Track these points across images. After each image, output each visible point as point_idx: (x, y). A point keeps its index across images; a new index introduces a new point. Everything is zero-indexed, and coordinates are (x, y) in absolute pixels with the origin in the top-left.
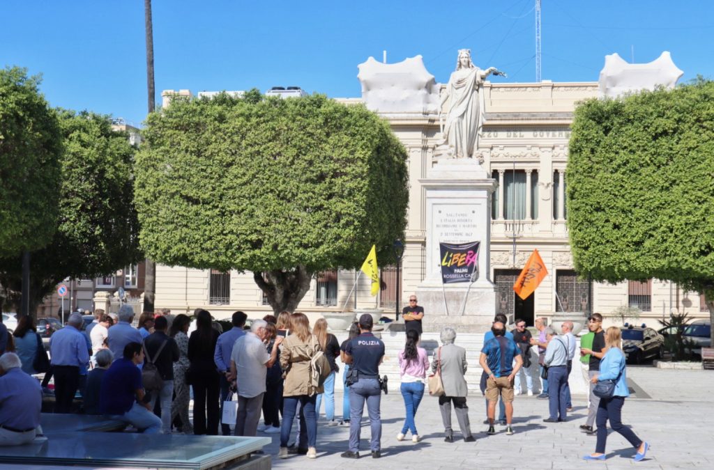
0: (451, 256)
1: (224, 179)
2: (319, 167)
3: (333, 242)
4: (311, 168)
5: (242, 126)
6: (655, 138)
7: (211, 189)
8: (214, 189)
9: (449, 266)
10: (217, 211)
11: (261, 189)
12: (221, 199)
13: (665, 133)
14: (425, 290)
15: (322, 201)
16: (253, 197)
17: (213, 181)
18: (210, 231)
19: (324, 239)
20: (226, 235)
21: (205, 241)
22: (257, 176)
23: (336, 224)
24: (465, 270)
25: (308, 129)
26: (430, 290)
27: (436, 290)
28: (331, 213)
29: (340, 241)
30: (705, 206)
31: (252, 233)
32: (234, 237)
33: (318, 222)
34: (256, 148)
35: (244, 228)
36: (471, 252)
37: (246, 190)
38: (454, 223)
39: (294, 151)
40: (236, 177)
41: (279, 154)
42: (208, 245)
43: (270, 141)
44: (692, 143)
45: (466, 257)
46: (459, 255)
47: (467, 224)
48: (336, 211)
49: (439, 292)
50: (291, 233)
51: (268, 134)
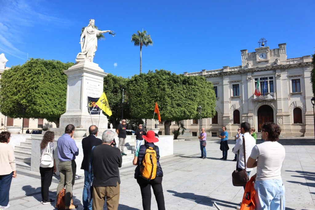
0: (91, 103)
9: (90, 107)
14: (85, 117)
24: (96, 109)
38: (92, 89)
46: (94, 102)
47: (96, 90)
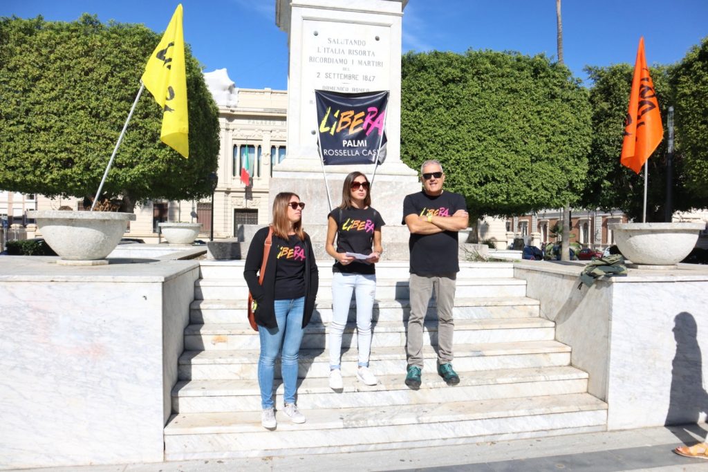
0: (336, 115)
1: (31, 94)
2: (135, 85)
3: (149, 162)
4: (126, 87)
5: (49, 38)
6: (445, 84)
7: (14, 102)
8: (18, 104)
9: (332, 133)
10: (22, 127)
11: (71, 106)
12: (27, 114)
13: (453, 81)
14: (289, 176)
15: (137, 120)
16: (63, 114)
17: (17, 95)
18: (15, 148)
19: (139, 159)
20: (33, 152)
21: (9, 158)
22: (67, 91)
23: (152, 144)
24: (363, 143)
25: (124, 47)
26: (298, 176)
27: (311, 176)
28: (146, 133)
29: (155, 161)
30: (485, 143)
31: (61, 152)
32: (42, 155)
33: (133, 141)
34: (67, 62)
35: (52, 145)
36: (375, 109)
37: (54, 106)
38: (341, 56)
39: (108, 68)
40: (44, 92)
41: (91, 70)
42: (12, 163)
43: (82, 56)
44: (474, 90)
45: (363, 118)
46: (352, 113)
47: (364, 58)
48: (151, 131)
49: (316, 181)
50: (104, 152)
51: (80, 48)
